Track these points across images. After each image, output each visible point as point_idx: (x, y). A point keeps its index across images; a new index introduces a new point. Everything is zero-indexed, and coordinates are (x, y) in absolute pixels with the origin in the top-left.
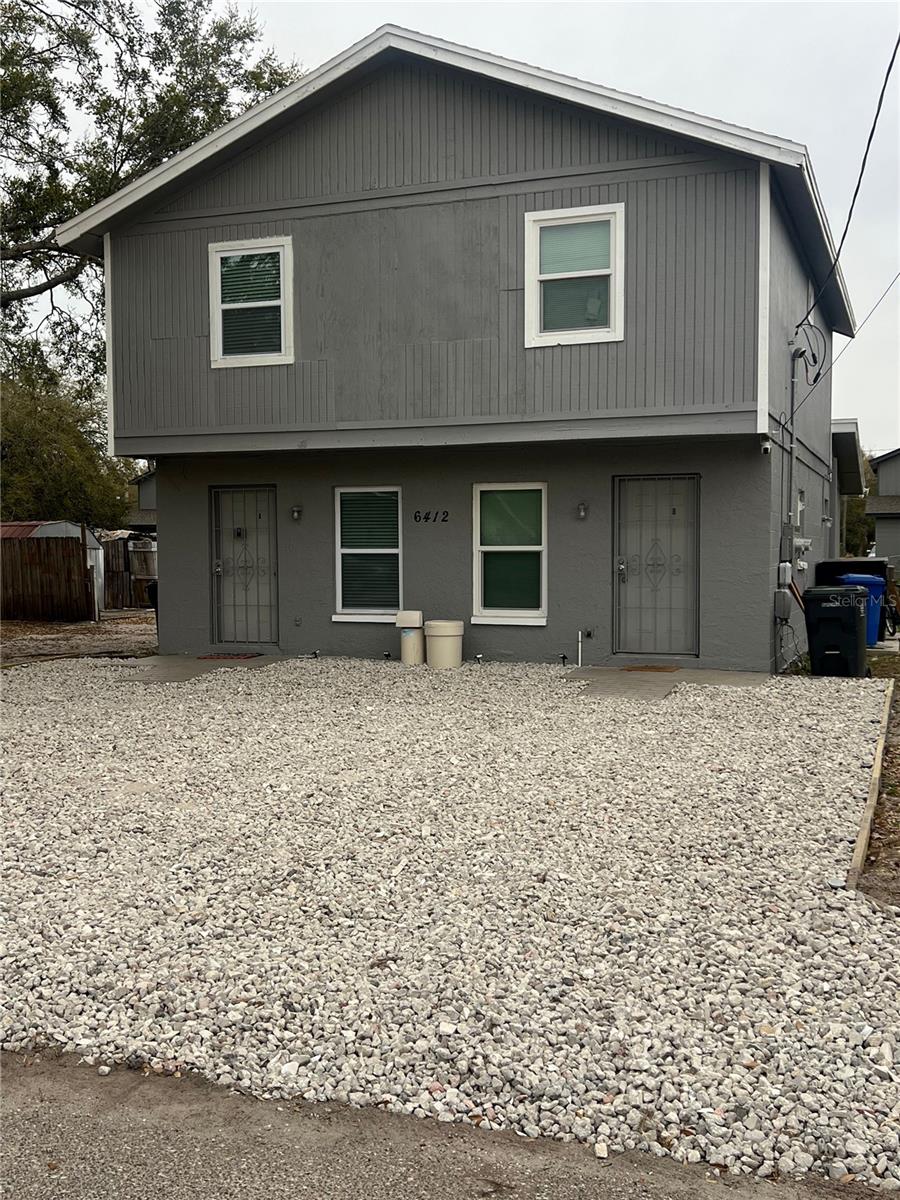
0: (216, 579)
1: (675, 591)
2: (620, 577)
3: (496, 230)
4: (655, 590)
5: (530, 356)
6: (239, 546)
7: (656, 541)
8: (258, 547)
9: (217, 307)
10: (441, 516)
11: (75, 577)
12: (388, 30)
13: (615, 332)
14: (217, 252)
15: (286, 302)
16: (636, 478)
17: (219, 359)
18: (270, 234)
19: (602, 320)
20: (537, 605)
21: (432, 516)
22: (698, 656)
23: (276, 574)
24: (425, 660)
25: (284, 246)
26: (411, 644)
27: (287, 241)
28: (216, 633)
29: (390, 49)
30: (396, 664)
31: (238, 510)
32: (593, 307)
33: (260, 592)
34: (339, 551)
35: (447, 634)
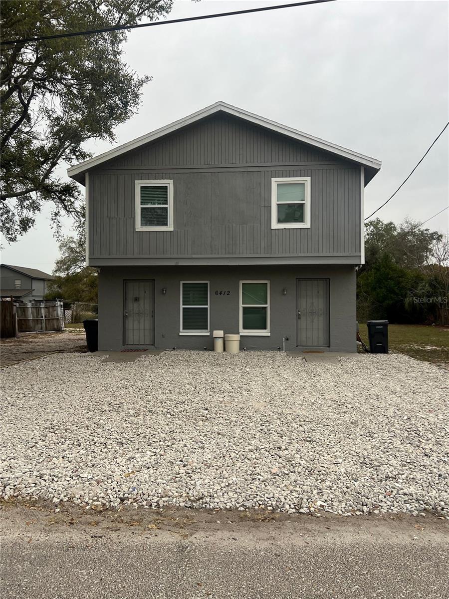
0: (125, 317)
1: (320, 322)
2: (299, 317)
3: (260, 184)
4: (312, 322)
5: (273, 232)
6: (136, 305)
7: (312, 303)
8: (145, 305)
9: (138, 207)
10: (226, 293)
12: (221, 104)
13: (307, 224)
14: (139, 184)
15: (170, 206)
16: (305, 279)
17: (139, 227)
18: (166, 178)
19: (301, 219)
20: (265, 328)
21: (223, 293)
22: (329, 347)
23: (153, 316)
24: (224, 350)
25: (170, 184)
26: (219, 344)
27: (171, 182)
28: (124, 342)
29: (221, 111)
31: (135, 289)
32: (298, 214)
33: (146, 323)
34: (182, 307)
35: (234, 340)
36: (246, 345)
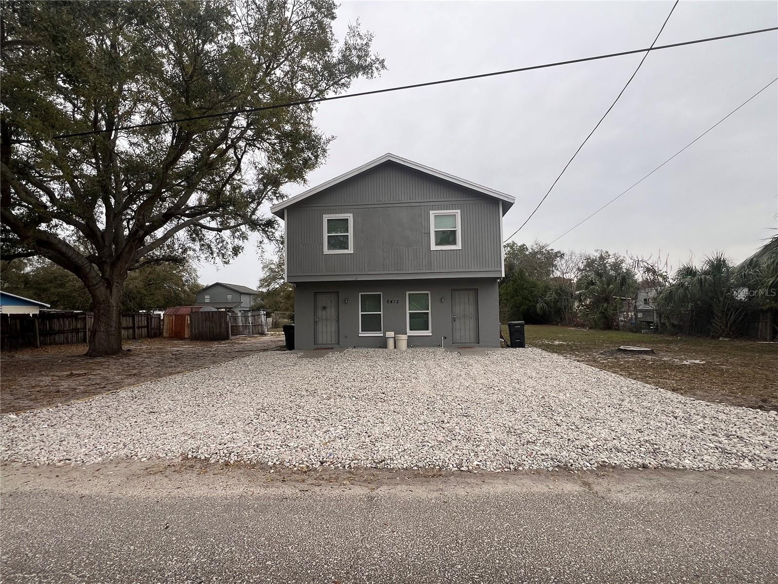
0: (316, 323)
1: (471, 324)
2: (454, 320)
3: (421, 215)
4: (465, 323)
5: (432, 253)
6: (324, 312)
7: (464, 309)
8: (331, 312)
9: (326, 235)
10: (396, 301)
11: (223, 325)
12: (389, 155)
13: (459, 246)
14: (326, 218)
15: (351, 234)
16: (461, 290)
17: (326, 251)
18: (347, 213)
19: (454, 242)
20: (428, 329)
21: (393, 302)
22: (478, 343)
23: (338, 321)
24: (395, 348)
25: (350, 217)
26: (391, 343)
27: (351, 215)
28: (315, 343)
29: (389, 160)
30: (385, 350)
31: (323, 300)
32: (451, 238)
33: (332, 327)
34: (360, 313)
35: (403, 339)
36: (412, 343)
